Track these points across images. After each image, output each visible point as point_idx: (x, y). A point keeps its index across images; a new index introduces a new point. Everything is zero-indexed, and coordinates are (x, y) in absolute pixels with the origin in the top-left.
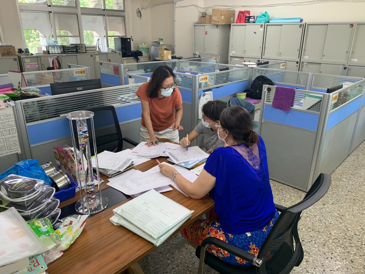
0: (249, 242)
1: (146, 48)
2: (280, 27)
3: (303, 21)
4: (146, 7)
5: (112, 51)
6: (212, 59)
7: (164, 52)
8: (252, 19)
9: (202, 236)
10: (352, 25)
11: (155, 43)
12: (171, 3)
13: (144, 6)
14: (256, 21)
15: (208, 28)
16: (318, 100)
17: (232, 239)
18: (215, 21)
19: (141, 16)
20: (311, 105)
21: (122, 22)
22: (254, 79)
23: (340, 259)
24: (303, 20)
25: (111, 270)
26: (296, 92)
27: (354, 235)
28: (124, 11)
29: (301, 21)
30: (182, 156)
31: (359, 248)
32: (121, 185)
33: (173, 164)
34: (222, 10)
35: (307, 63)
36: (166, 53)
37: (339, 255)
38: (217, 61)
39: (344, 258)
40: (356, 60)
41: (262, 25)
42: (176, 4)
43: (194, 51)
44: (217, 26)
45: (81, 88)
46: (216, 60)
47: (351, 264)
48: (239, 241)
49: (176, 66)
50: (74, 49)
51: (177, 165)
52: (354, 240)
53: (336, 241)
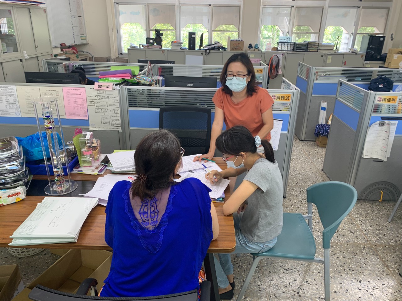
5: (352, 53)
7: (393, 56)
21: (385, 15)
36: (396, 58)
45: (192, 85)
50: (304, 47)
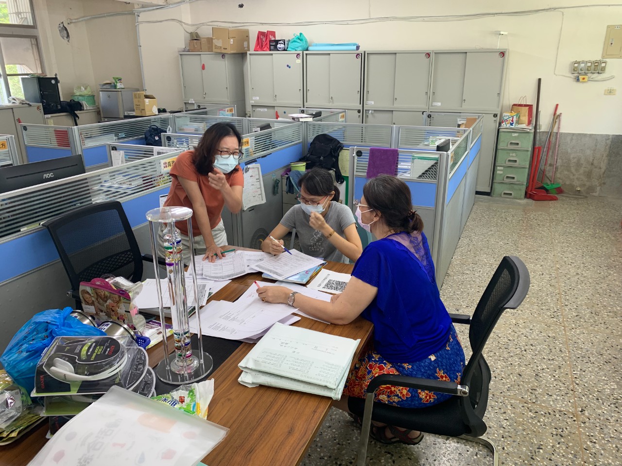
0: (435, 368)
1: (89, 96)
2: (327, 57)
3: (360, 48)
4: (76, 21)
5: (23, 104)
6: (225, 111)
7: (144, 102)
8: (281, 45)
9: (357, 380)
10: (428, 55)
11: (108, 87)
12: (130, 14)
13: (72, 18)
14: (287, 48)
15: (207, 58)
16: (433, 162)
17: (411, 370)
18: (219, 47)
19: (68, 36)
20: (423, 171)
21: (31, 47)
22: (311, 140)
23: (505, 376)
24: (359, 46)
25: (295, 449)
26: (399, 154)
27: (509, 342)
28: (34, 27)
29: (358, 48)
30: (281, 268)
31: (521, 357)
32: (212, 327)
33: (274, 281)
34: (230, 29)
35: (373, 112)
36: (148, 103)
37: (502, 371)
38: (233, 114)
39: (509, 373)
40: (439, 104)
41: (298, 54)
42: (139, 16)
43: (185, 97)
44: (223, 55)
45: (51, 175)
46: (231, 113)
47: (520, 378)
48: (421, 371)
49: (169, 125)
51: (282, 282)
52: (511, 348)
53: (492, 354)
